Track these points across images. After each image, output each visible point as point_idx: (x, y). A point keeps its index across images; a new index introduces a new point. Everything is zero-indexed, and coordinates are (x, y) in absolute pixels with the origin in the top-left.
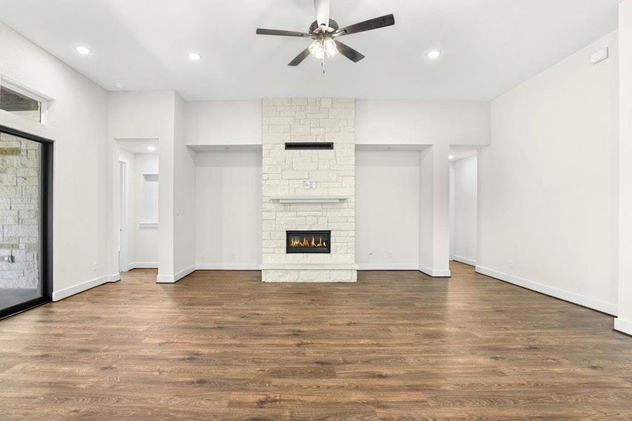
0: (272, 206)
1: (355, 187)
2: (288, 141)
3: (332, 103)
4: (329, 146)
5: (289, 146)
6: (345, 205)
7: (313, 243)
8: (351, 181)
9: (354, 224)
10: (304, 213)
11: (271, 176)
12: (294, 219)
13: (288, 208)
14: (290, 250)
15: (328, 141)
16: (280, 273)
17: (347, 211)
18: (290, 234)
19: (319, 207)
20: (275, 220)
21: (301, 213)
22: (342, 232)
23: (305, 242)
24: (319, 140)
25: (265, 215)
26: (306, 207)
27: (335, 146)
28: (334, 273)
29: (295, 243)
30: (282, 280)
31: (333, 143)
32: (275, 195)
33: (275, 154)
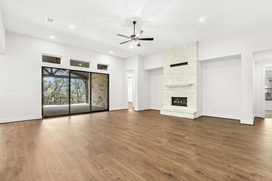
0: (166, 88)
1: (197, 79)
2: (171, 64)
3: (187, 46)
4: (186, 63)
5: (172, 66)
7: (181, 102)
8: (196, 77)
9: (196, 95)
10: (177, 91)
11: (166, 77)
12: (173, 93)
13: (171, 88)
14: (173, 104)
15: (185, 61)
16: (166, 112)
17: (194, 90)
18: (173, 99)
19: (182, 88)
20: (167, 93)
21: (175, 91)
22: (191, 98)
23: (179, 101)
24: (182, 62)
25: (164, 91)
27: (188, 63)
28: (184, 114)
29: (175, 101)
30: (166, 114)
31: (187, 62)
32: (166, 84)
33: (167, 69)
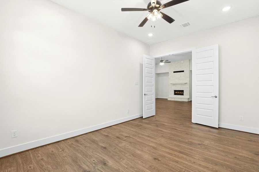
0: (171, 85)
1: (189, 80)
2: (174, 71)
4: (183, 71)
5: (174, 72)
6: (187, 84)
7: (180, 93)
9: (189, 89)
11: (170, 79)
12: (175, 88)
13: (174, 85)
14: (175, 94)
17: (187, 86)
18: (175, 91)
19: (181, 85)
22: (186, 91)
23: (178, 93)
24: (181, 70)
25: (170, 87)
26: (177, 85)
29: (176, 93)
30: (172, 100)
32: (171, 83)
33: (172, 74)
